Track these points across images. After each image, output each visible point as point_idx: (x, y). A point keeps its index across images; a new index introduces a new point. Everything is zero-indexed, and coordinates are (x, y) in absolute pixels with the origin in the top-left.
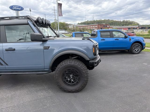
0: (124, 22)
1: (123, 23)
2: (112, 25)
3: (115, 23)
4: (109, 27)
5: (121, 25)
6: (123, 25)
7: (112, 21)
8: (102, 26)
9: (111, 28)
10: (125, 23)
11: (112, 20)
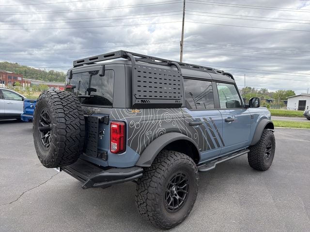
0: (51, 73)
1: (50, 76)
2: (26, 76)
3: (33, 74)
4: (22, 80)
5: (47, 80)
6: (50, 81)
7: (24, 69)
8: (4, 75)
9: (27, 82)
10: (54, 77)
11: (24, 67)
